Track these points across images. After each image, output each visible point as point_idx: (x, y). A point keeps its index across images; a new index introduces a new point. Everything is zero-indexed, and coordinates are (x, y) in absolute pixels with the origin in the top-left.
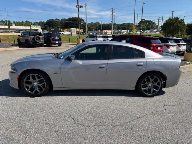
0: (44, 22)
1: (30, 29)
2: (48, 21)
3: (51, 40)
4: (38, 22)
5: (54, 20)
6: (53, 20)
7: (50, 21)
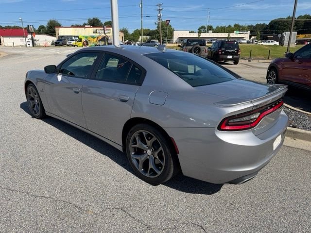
0: (264, 24)
1: (227, 36)
2: (271, 22)
3: (220, 53)
4: (255, 25)
5: (284, 19)
6: (282, 19)
7: (276, 22)
